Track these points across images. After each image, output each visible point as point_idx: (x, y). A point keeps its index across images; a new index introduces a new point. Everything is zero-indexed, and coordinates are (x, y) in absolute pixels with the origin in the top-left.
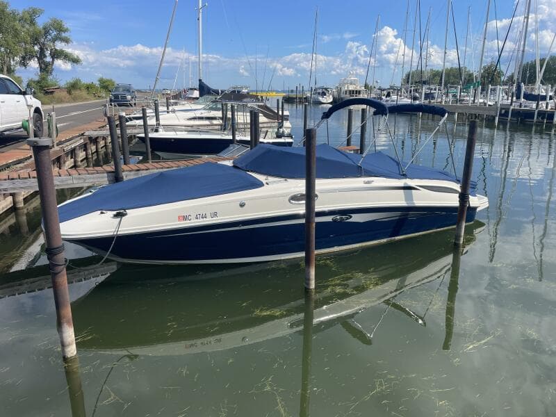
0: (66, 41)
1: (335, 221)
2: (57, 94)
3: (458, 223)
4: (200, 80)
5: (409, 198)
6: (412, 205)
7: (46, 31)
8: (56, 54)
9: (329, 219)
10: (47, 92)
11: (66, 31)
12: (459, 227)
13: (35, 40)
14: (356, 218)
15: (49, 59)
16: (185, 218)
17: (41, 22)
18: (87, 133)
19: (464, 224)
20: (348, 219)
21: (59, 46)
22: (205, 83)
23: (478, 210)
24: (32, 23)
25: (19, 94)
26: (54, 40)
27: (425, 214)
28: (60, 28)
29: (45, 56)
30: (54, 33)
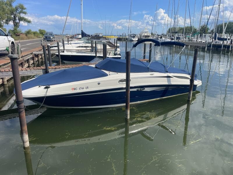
0: (25, 13)
1: (138, 91)
2: (21, 36)
3: (189, 91)
4: (82, 31)
5: (169, 81)
6: (170, 84)
7: (17, 9)
8: (21, 19)
9: (135, 90)
10: (17, 35)
11: (25, 9)
12: (190, 93)
13: (12, 13)
14: (147, 89)
15: (17, 21)
16: (75, 89)
17: (14, 5)
18: (34, 53)
19: (192, 92)
20: (143, 90)
21: (22, 15)
22: (84, 32)
23: (197, 86)
24: (11, 5)
25: (5, 36)
26: (20, 13)
27: (176, 88)
28: (22, 8)
29: (16, 20)
30: (20, 10)
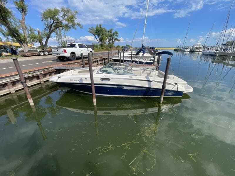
0: (118, 36)
7: (114, 34)
8: (116, 39)
9: (116, 87)
10: (111, 48)
12: (161, 97)
13: (111, 36)
14: (125, 88)
15: (114, 40)
16: (71, 80)
17: (113, 32)
18: (103, 57)
20: (122, 88)
21: (116, 37)
23: (184, 92)
24: (111, 32)
26: (115, 36)
28: (117, 33)
30: (115, 34)
